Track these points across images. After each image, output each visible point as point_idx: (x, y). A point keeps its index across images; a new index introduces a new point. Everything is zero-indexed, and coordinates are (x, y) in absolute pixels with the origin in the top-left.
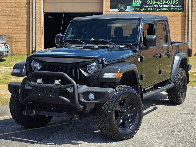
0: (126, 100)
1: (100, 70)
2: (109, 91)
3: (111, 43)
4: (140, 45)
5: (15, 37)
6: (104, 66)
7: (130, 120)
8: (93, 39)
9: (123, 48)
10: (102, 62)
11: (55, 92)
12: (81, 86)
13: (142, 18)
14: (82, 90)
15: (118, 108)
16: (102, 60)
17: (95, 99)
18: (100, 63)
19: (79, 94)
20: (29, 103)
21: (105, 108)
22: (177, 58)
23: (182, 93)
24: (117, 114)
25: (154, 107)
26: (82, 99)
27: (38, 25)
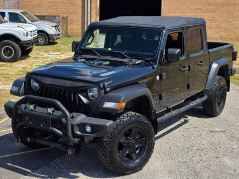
0: (134, 130)
1: (101, 97)
2: (107, 125)
3: (127, 56)
4: (160, 61)
5: (70, 18)
6: (106, 92)
7: (137, 152)
8: (110, 49)
9: (138, 64)
10: (104, 88)
11: (47, 122)
12: (78, 115)
13: (166, 27)
14: (78, 122)
15: (123, 140)
16: (104, 86)
17: (92, 132)
18: (101, 89)
19: (72, 126)
20: (25, 128)
21: (106, 141)
22: (215, 66)
23: (220, 103)
24: (121, 147)
25: (185, 120)
26: (77, 131)
27: (93, 5)
